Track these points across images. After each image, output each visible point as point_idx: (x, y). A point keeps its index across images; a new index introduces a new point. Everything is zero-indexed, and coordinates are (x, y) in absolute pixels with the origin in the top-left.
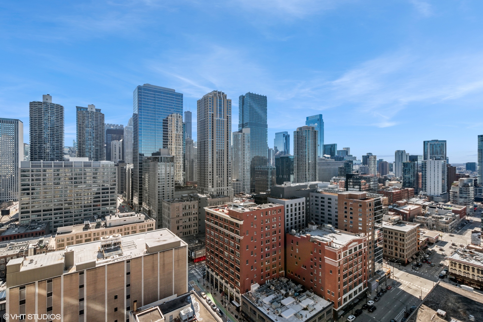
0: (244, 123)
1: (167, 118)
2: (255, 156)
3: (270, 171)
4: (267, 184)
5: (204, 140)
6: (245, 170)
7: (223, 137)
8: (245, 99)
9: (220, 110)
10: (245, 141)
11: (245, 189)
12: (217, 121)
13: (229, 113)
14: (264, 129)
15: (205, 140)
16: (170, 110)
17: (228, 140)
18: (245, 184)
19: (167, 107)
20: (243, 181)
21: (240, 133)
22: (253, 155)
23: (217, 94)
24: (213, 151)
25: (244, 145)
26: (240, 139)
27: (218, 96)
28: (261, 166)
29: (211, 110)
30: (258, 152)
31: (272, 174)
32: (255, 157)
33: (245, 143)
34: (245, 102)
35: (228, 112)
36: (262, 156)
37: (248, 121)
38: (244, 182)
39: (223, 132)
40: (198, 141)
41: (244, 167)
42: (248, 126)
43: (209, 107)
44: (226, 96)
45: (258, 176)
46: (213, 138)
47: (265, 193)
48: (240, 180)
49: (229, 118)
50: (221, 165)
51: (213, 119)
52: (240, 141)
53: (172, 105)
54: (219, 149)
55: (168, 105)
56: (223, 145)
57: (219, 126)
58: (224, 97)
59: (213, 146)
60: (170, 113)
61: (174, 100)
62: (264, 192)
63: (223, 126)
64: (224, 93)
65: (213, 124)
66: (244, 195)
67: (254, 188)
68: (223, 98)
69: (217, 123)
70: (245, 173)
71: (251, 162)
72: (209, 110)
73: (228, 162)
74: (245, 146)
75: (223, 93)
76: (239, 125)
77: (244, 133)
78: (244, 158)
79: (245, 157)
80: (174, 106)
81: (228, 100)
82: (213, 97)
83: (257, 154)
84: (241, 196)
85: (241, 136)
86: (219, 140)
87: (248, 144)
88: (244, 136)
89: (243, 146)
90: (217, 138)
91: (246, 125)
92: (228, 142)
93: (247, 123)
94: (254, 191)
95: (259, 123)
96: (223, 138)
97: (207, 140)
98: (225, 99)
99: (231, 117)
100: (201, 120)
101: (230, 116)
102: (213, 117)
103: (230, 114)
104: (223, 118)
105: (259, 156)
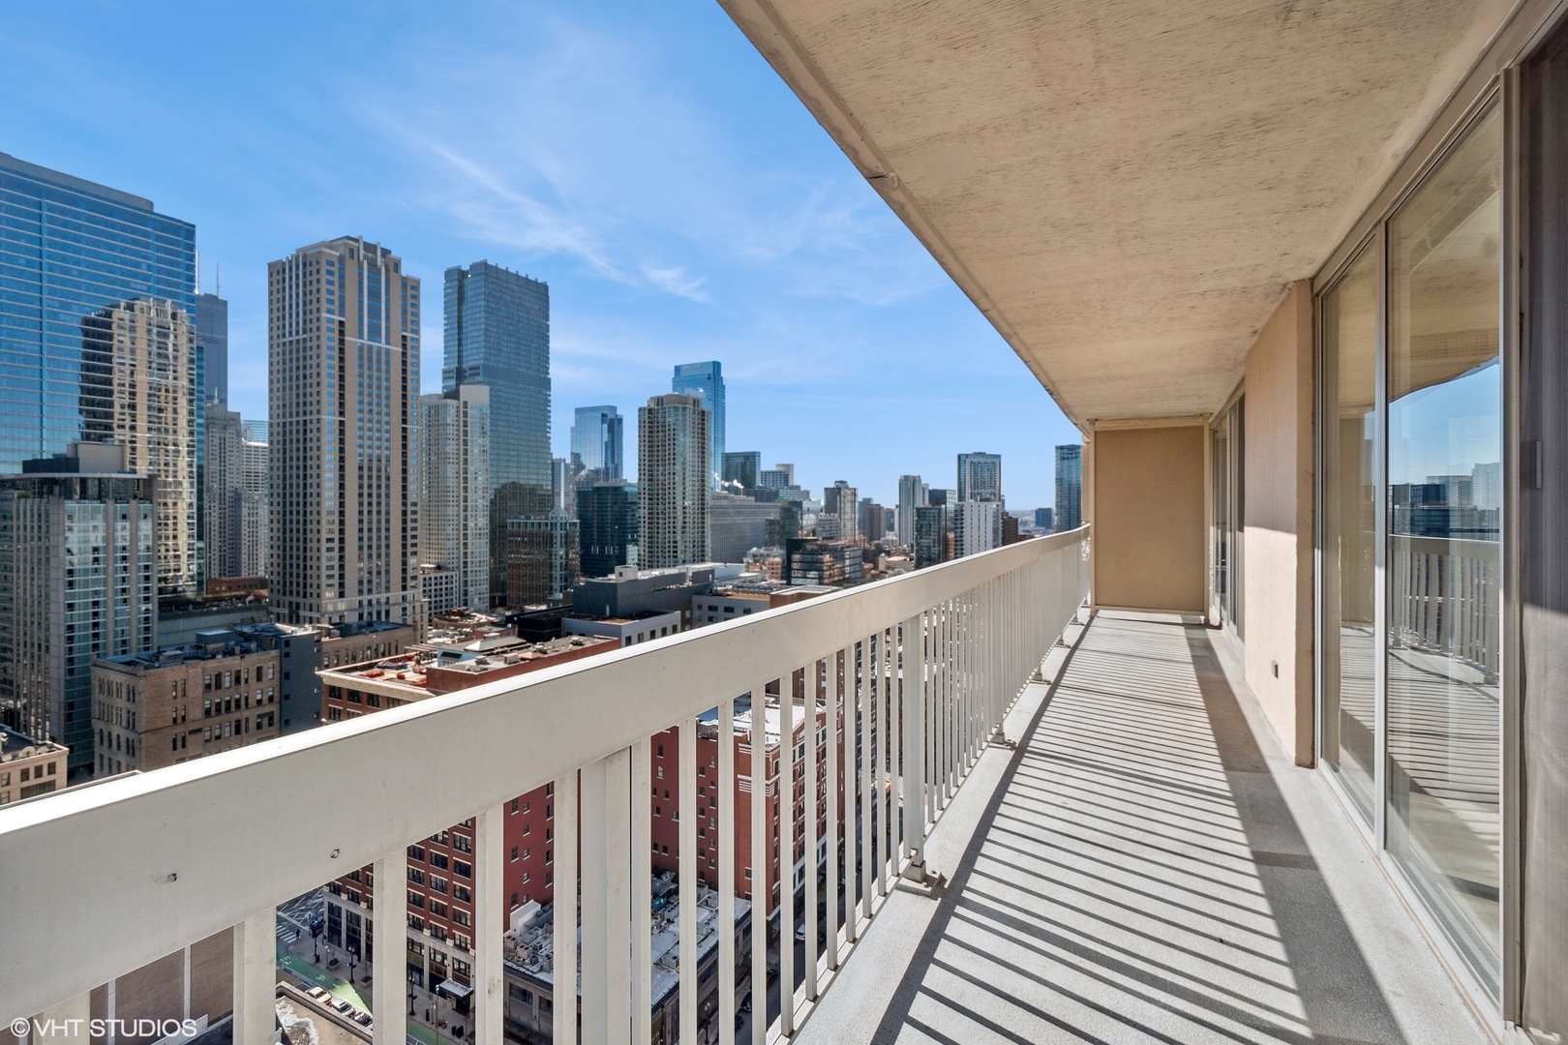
0: (465, 366)
1: (108, 314)
2: (506, 481)
3: (559, 533)
4: (551, 577)
5: (301, 419)
6: (469, 532)
7: (384, 410)
8: (466, 281)
9: (374, 313)
10: (469, 429)
11: (469, 597)
12: (361, 349)
13: (409, 326)
14: (539, 392)
15: (308, 418)
16: (126, 284)
17: (404, 421)
18: (469, 579)
19: (112, 270)
20: (462, 570)
21: (450, 401)
22: (498, 478)
23: (362, 252)
24: (342, 459)
25: (465, 443)
26: (449, 421)
27: (365, 257)
28: (528, 518)
29: (336, 307)
30: (515, 470)
31: (567, 542)
32: (504, 486)
33: (469, 438)
34: (470, 293)
35: (404, 323)
36: (532, 482)
37: (481, 362)
38: (465, 572)
39: (384, 393)
40: (275, 421)
41: (466, 520)
42: (480, 379)
43: (324, 296)
44: (397, 265)
45: (518, 552)
46: (342, 414)
47: (544, 607)
48: (451, 566)
49: (409, 344)
50: (379, 512)
51: (342, 342)
52: (451, 430)
53: (136, 264)
54: (370, 456)
55: (114, 259)
56: (388, 440)
57: (370, 368)
58: (392, 269)
59: (342, 441)
60: (125, 295)
62: (539, 602)
63: (388, 371)
64: (390, 252)
65: (342, 359)
66: (469, 616)
67: (503, 591)
68: (387, 270)
69: (361, 358)
70: (469, 542)
71: (492, 502)
72: (324, 305)
73: (404, 504)
74: (469, 448)
75: (386, 253)
76: (445, 372)
77: (465, 403)
78: (465, 488)
79: (469, 485)
80: (150, 268)
81: (405, 281)
82: (341, 259)
83: (513, 477)
84: (456, 621)
85: (453, 411)
86: (370, 421)
87: (480, 441)
88: (466, 414)
89: (462, 447)
90: (359, 415)
91: (472, 375)
92: (404, 430)
93: (478, 368)
94: (503, 603)
95: (520, 370)
96: (388, 414)
97: (315, 417)
98: (393, 274)
99: (417, 341)
100: (287, 339)
101: (412, 339)
102: (342, 333)
103: (417, 332)
104: (388, 343)
105: (522, 482)
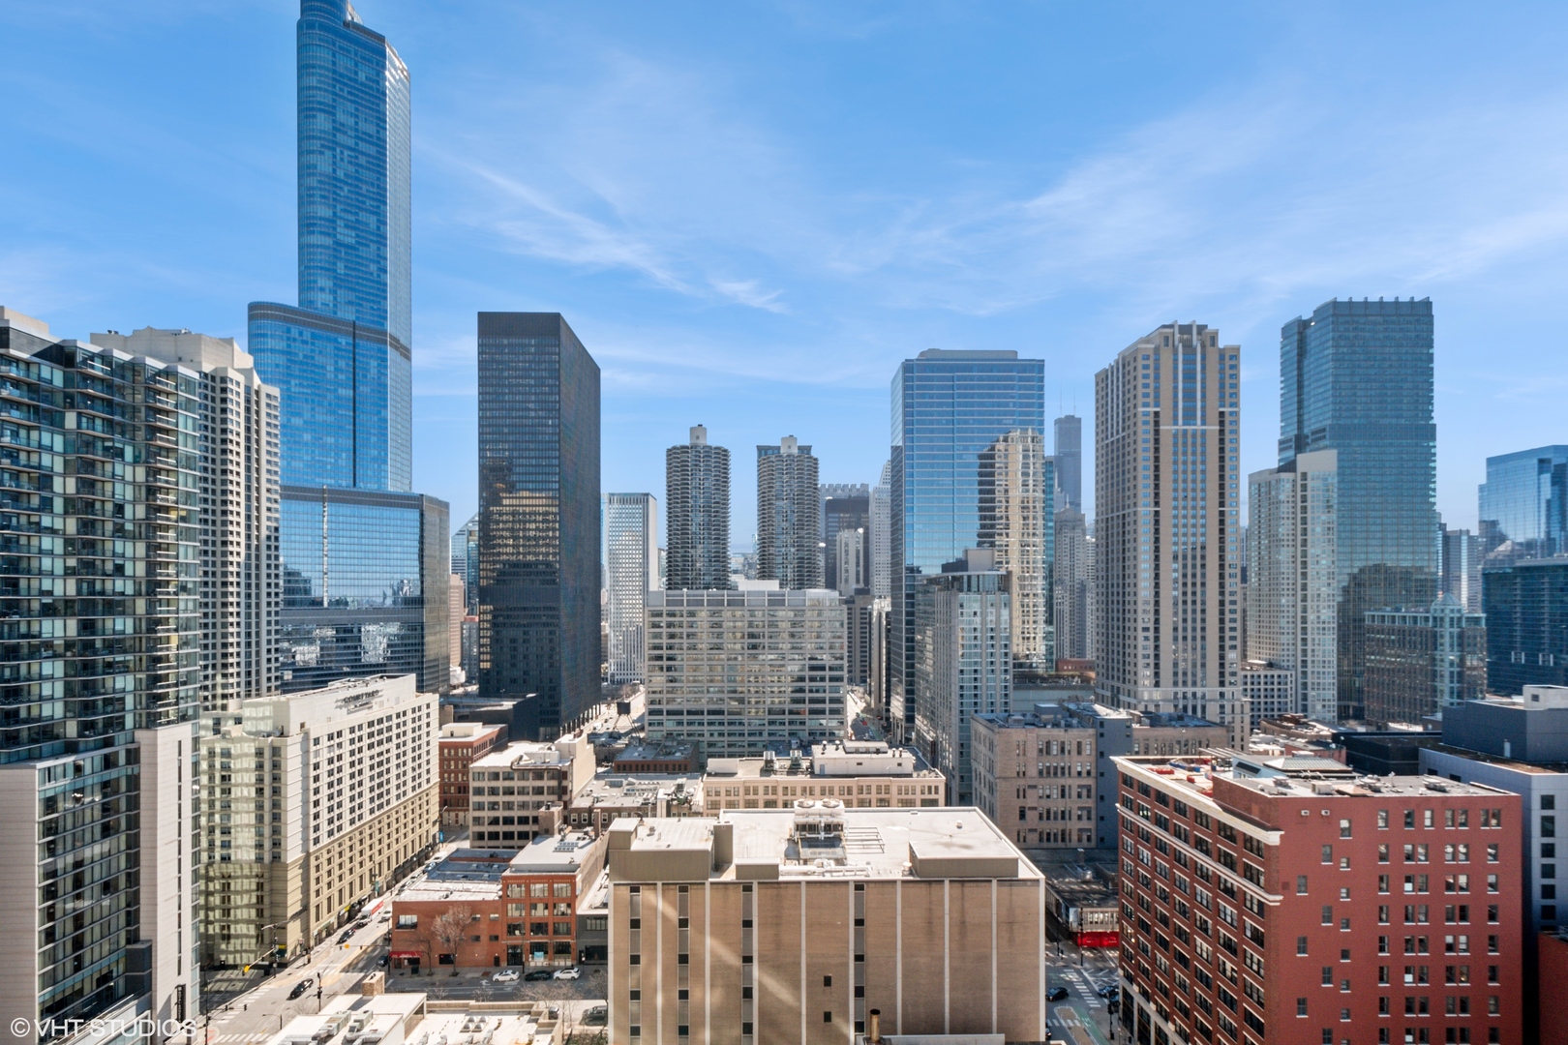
0: (1306, 431)
1: (993, 448)
2: (1364, 563)
3: (1447, 632)
4: (1434, 690)
5: (1121, 513)
6: (1309, 626)
7: (1200, 495)
8: (1308, 331)
9: (1190, 395)
10: (1309, 504)
11: (1309, 703)
12: (1175, 436)
13: (1228, 400)
14: (1417, 445)
15: (1126, 511)
16: (999, 422)
17: (1222, 504)
18: (1309, 681)
19: (991, 413)
20: (1300, 669)
21: (1284, 475)
22: (1351, 560)
23: (1177, 336)
24: (1157, 549)
25: (1304, 521)
26: (1282, 497)
27: (1180, 341)
28: (1398, 610)
29: (1151, 400)
30: (1378, 549)
31: (1462, 642)
32: (1362, 571)
33: (1309, 515)
34: (1313, 344)
35: (1222, 397)
36: (1405, 564)
37: (1329, 422)
38: (1304, 673)
39: (1199, 476)
40: (1100, 518)
41: (1305, 610)
42: (1327, 442)
43: (1140, 391)
44: (1214, 338)
45: (1382, 653)
46: (1157, 504)
47: (1419, 729)
48: (1285, 664)
49: (1227, 419)
50: (1194, 602)
51: (1157, 432)
52: (1285, 509)
53: (1007, 405)
54: (1194, 543)
55: (993, 405)
56: (1203, 526)
57: (1185, 453)
58: (1208, 343)
59: (1157, 531)
60: (1000, 431)
61: (1012, 387)
62: (1413, 721)
63: (1203, 453)
64: (1206, 326)
65: (1157, 450)
66: (1306, 725)
67: (1360, 700)
68: (1203, 346)
69: (1175, 444)
70: (1309, 637)
71: (1346, 590)
72: (1140, 400)
73: (1222, 593)
74: (1309, 527)
75: (1202, 328)
76: (1281, 443)
77: (1304, 476)
78: (1304, 575)
79: (1309, 570)
80: (1015, 404)
81: (1222, 353)
82: (1157, 350)
83: (1375, 559)
84: (1289, 728)
85: (1289, 486)
86: (1185, 508)
87: (1324, 517)
88: (1304, 487)
89: (1299, 527)
90: (1174, 503)
91: (1315, 440)
92: (1222, 513)
93: (1324, 430)
94: (1359, 715)
95: (1386, 421)
96: (1203, 499)
97: (1132, 510)
98: (1209, 349)
99: (1237, 414)
100: (1109, 441)
101: (1231, 413)
102: (1157, 423)
103: (1235, 404)
104: (1204, 423)
105: (1389, 564)
